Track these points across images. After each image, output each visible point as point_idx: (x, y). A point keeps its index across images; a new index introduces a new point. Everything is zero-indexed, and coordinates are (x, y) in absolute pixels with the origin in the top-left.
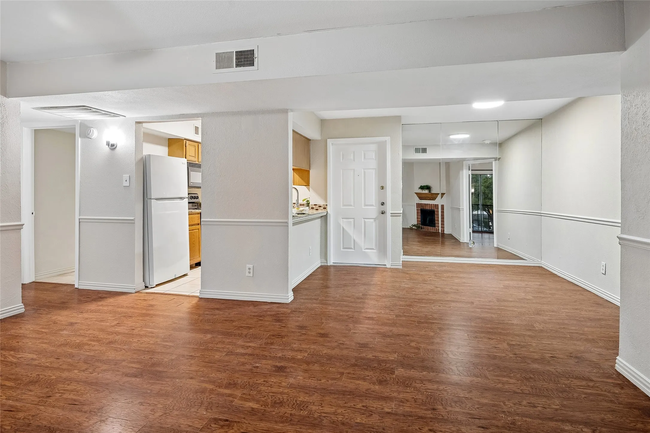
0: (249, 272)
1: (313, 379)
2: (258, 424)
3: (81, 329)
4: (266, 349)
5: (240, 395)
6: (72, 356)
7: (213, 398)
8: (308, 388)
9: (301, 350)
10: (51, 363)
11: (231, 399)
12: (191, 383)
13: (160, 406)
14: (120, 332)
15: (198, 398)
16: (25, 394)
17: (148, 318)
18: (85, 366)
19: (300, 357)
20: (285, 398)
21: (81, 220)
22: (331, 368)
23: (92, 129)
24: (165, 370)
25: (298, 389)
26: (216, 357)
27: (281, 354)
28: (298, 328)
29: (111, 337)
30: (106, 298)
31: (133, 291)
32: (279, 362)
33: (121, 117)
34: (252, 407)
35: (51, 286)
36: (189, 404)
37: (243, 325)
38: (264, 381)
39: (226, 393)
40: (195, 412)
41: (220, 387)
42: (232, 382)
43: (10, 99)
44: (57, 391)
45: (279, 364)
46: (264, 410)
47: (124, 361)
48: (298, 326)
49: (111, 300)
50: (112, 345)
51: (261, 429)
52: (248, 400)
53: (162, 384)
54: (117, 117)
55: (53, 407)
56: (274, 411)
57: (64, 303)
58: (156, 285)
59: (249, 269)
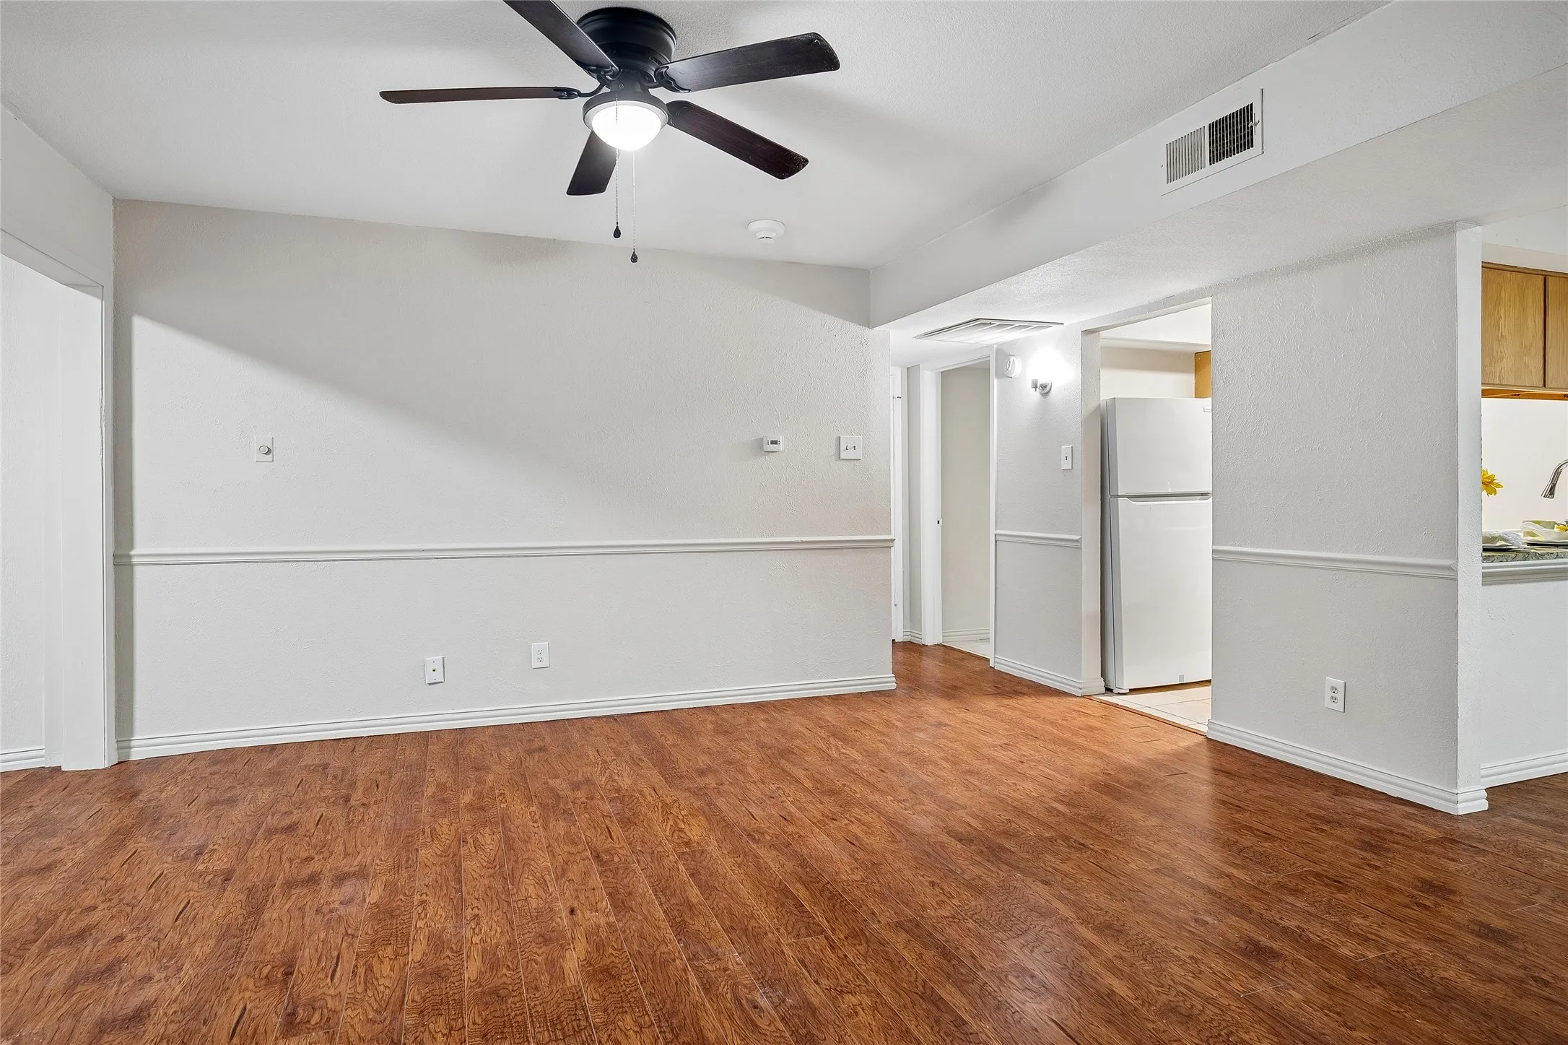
0: (1334, 699)
1: (1331, 1014)
2: (1096, 1024)
3: (945, 737)
4: (1265, 897)
5: (1110, 955)
6: (902, 773)
7: (1053, 936)
8: (1293, 1025)
9: (1367, 939)
10: (871, 774)
11: (1086, 953)
12: (1038, 889)
13: (956, 902)
14: (997, 759)
15: (1025, 921)
16: (813, 804)
17: (1065, 749)
18: (907, 795)
19: (1347, 952)
20: (1208, 1012)
21: (998, 538)
22: (1420, 1017)
23: (1012, 358)
24: (1013, 849)
25: (1261, 1014)
26: (1133, 866)
27: (1297, 923)
28: (1420, 884)
29: (977, 764)
30: (1023, 694)
31: (1078, 693)
32: (1271, 938)
33: (1055, 327)
34: (1116, 990)
35: (957, 655)
36: (1004, 921)
37: (1256, 825)
38: (1191, 958)
39: (1086, 939)
40: (1001, 940)
41: (1085, 922)
42: (1117, 925)
43: (874, 329)
44: (848, 816)
45: (1264, 941)
46: (1135, 1007)
47: (964, 808)
48: (1424, 881)
49: (1028, 702)
50: (968, 778)
51: (1095, 1036)
52: (1118, 972)
53: (989, 870)
54: (1046, 327)
55: (828, 835)
56: (1153, 1022)
57: (955, 687)
58: (1130, 690)
59: (1334, 689)
